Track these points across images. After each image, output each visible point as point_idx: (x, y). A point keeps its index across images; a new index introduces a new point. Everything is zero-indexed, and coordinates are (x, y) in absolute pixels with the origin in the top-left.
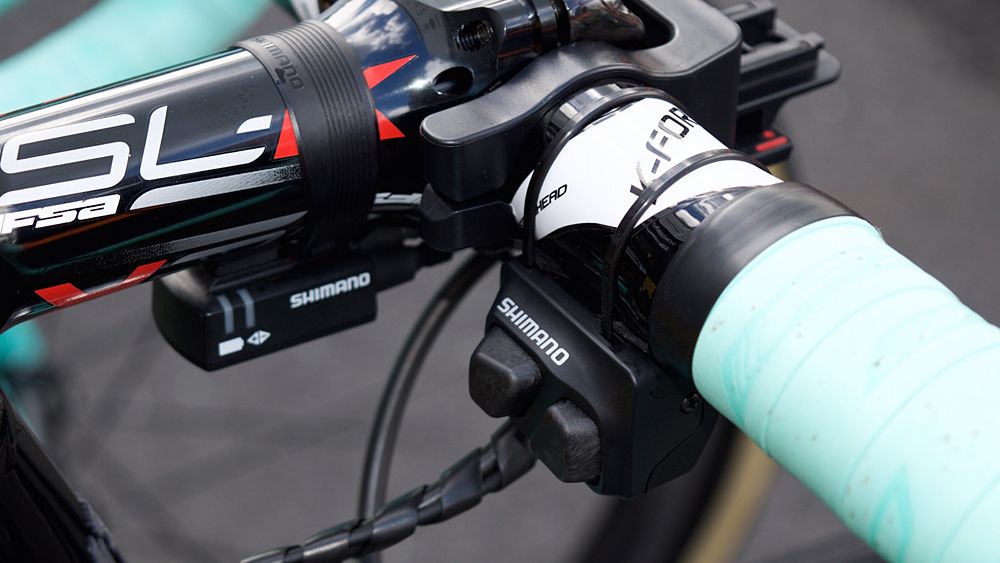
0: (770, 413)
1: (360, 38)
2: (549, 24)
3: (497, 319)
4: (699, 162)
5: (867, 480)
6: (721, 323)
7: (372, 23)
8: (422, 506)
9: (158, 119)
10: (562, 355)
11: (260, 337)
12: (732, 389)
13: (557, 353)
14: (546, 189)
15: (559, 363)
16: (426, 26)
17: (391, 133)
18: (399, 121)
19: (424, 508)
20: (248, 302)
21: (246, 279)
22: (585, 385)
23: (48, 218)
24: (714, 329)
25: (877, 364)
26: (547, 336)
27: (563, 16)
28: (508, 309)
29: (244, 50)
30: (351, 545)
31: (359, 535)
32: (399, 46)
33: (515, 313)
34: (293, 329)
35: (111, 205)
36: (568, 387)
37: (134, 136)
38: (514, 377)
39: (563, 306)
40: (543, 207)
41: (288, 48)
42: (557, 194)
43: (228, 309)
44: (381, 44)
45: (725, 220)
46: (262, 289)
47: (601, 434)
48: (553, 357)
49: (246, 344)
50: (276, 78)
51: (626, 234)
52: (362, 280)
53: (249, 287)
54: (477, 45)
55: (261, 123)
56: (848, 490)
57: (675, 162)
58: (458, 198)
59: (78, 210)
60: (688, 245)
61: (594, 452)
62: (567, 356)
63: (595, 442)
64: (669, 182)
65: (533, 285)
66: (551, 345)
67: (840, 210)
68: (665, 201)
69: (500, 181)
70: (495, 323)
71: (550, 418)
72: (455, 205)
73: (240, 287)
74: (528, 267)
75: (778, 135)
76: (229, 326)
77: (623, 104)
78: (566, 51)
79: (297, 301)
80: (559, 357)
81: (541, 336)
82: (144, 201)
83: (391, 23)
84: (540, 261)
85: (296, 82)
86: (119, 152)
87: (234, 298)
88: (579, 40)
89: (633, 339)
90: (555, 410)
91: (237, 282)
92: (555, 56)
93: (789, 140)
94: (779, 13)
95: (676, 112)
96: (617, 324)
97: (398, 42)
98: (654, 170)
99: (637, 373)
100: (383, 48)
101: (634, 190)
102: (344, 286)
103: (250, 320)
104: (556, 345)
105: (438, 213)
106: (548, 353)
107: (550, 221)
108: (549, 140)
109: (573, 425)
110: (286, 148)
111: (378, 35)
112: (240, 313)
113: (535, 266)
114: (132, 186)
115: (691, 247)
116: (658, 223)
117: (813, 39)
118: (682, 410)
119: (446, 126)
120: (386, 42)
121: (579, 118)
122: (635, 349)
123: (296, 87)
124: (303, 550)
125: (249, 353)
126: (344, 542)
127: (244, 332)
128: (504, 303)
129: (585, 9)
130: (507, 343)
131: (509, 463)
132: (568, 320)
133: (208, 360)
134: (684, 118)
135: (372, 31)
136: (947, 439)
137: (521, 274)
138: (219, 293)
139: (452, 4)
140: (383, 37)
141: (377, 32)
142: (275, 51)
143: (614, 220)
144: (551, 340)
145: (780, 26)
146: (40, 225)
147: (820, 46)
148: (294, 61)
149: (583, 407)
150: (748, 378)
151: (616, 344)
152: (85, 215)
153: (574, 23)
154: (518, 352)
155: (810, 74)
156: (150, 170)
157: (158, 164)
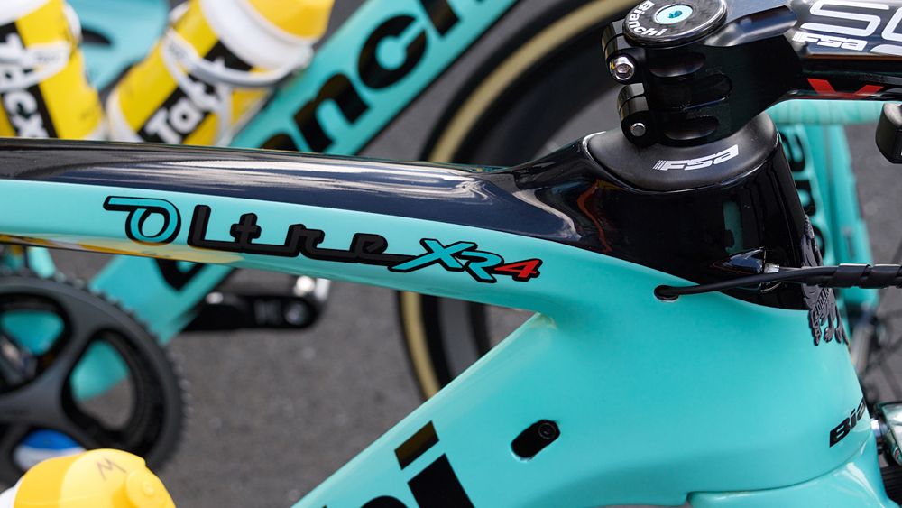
23: (825, 41)
35: (861, 45)
59: (842, 43)
86: (875, 20)
146: (820, 44)
152: (845, 46)
156: (887, 35)
157: (894, 32)
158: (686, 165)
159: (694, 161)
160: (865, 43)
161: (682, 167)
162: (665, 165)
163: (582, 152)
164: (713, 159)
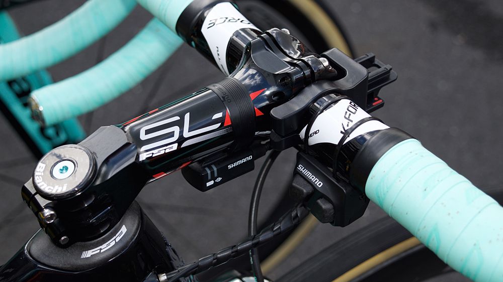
0: (392, 205)
1: (247, 81)
2: (308, 75)
3: (297, 172)
4: (362, 122)
5: (425, 227)
6: (374, 176)
7: (250, 76)
8: (274, 229)
9: (187, 116)
10: (320, 184)
11: (219, 179)
12: (379, 197)
13: (319, 184)
14: (312, 131)
15: (320, 186)
16: (267, 76)
17: (259, 113)
18: (261, 109)
19: (275, 230)
20: (215, 169)
21: (213, 161)
22: (328, 193)
23: (156, 153)
24: (372, 178)
25: (425, 190)
26: (315, 177)
27: (312, 72)
28: (301, 168)
29: (209, 89)
30: (253, 244)
31: (255, 241)
32: (259, 84)
33: (303, 170)
34: (229, 176)
35: (175, 147)
36: (323, 194)
37: (180, 124)
38: (305, 191)
39: (319, 167)
40: (311, 136)
41: (224, 89)
42: (316, 133)
43: (209, 172)
44: (254, 84)
45: (373, 142)
46: (219, 164)
47: (334, 208)
48: (318, 184)
49: (215, 182)
50: (222, 99)
51: (341, 146)
52: (250, 158)
53: (214, 164)
54: (286, 84)
55: (218, 115)
56: (419, 230)
57: (354, 122)
58: (283, 135)
59: (165, 150)
60: (361, 150)
61: (332, 214)
62: (322, 184)
63: (332, 211)
64: (353, 129)
65: (308, 160)
66: (317, 180)
67: (408, 137)
68: (353, 136)
69: (296, 128)
70: (296, 173)
71: (318, 203)
72: (283, 137)
73: (212, 164)
74: (306, 154)
75: (379, 99)
76: (209, 177)
77: (336, 102)
78: (314, 84)
79: (230, 167)
80: (319, 185)
81: (313, 178)
82: (185, 144)
83: (256, 77)
84: (310, 152)
85: (229, 101)
86: (176, 129)
87: (211, 168)
88: (318, 80)
89: (343, 178)
90: (319, 201)
91: (211, 162)
92: (311, 86)
93: (383, 101)
94: (376, 57)
95: (352, 104)
96: (338, 173)
97: (260, 82)
98: (348, 126)
99: (346, 190)
100: (256, 85)
101: (342, 132)
102: (245, 160)
103: (216, 175)
104: (318, 180)
105: (276, 139)
106: (316, 183)
107: (313, 140)
108: (312, 115)
109: (326, 206)
110: (228, 122)
111: (252, 81)
112: (212, 173)
113: (308, 154)
114: (181, 140)
115: (362, 152)
116: (351, 143)
117: (388, 67)
118: (359, 198)
119: (278, 112)
120: (256, 82)
121: (321, 108)
122: (344, 181)
123: (229, 102)
124: (237, 247)
125: (216, 184)
126: (251, 243)
127: (214, 178)
128: (299, 166)
129: (320, 70)
130: (302, 179)
131: (301, 214)
132: (321, 172)
133: (203, 188)
134: (354, 105)
135: (250, 79)
136: (449, 214)
137: (304, 157)
138: (205, 167)
139: (277, 71)
140: (254, 81)
141: (252, 79)
142: (220, 89)
143: (336, 142)
144: (316, 179)
145: (377, 61)
146: (154, 156)
147: (391, 69)
148: (228, 93)
149: (328, 200)
150: (384, 194)
151: (338, 180)
152: (167, 151)
153: (316, 75)
154: (305, 183)
155: (387, 79)
156: (186, 134)
157: (189, 132)
158: (101, 249)
159: (105, 245)
160: (177, 144)
161: (99, 251)
162: (88, 254)
163: (27, 258)
164: (115, 240)
